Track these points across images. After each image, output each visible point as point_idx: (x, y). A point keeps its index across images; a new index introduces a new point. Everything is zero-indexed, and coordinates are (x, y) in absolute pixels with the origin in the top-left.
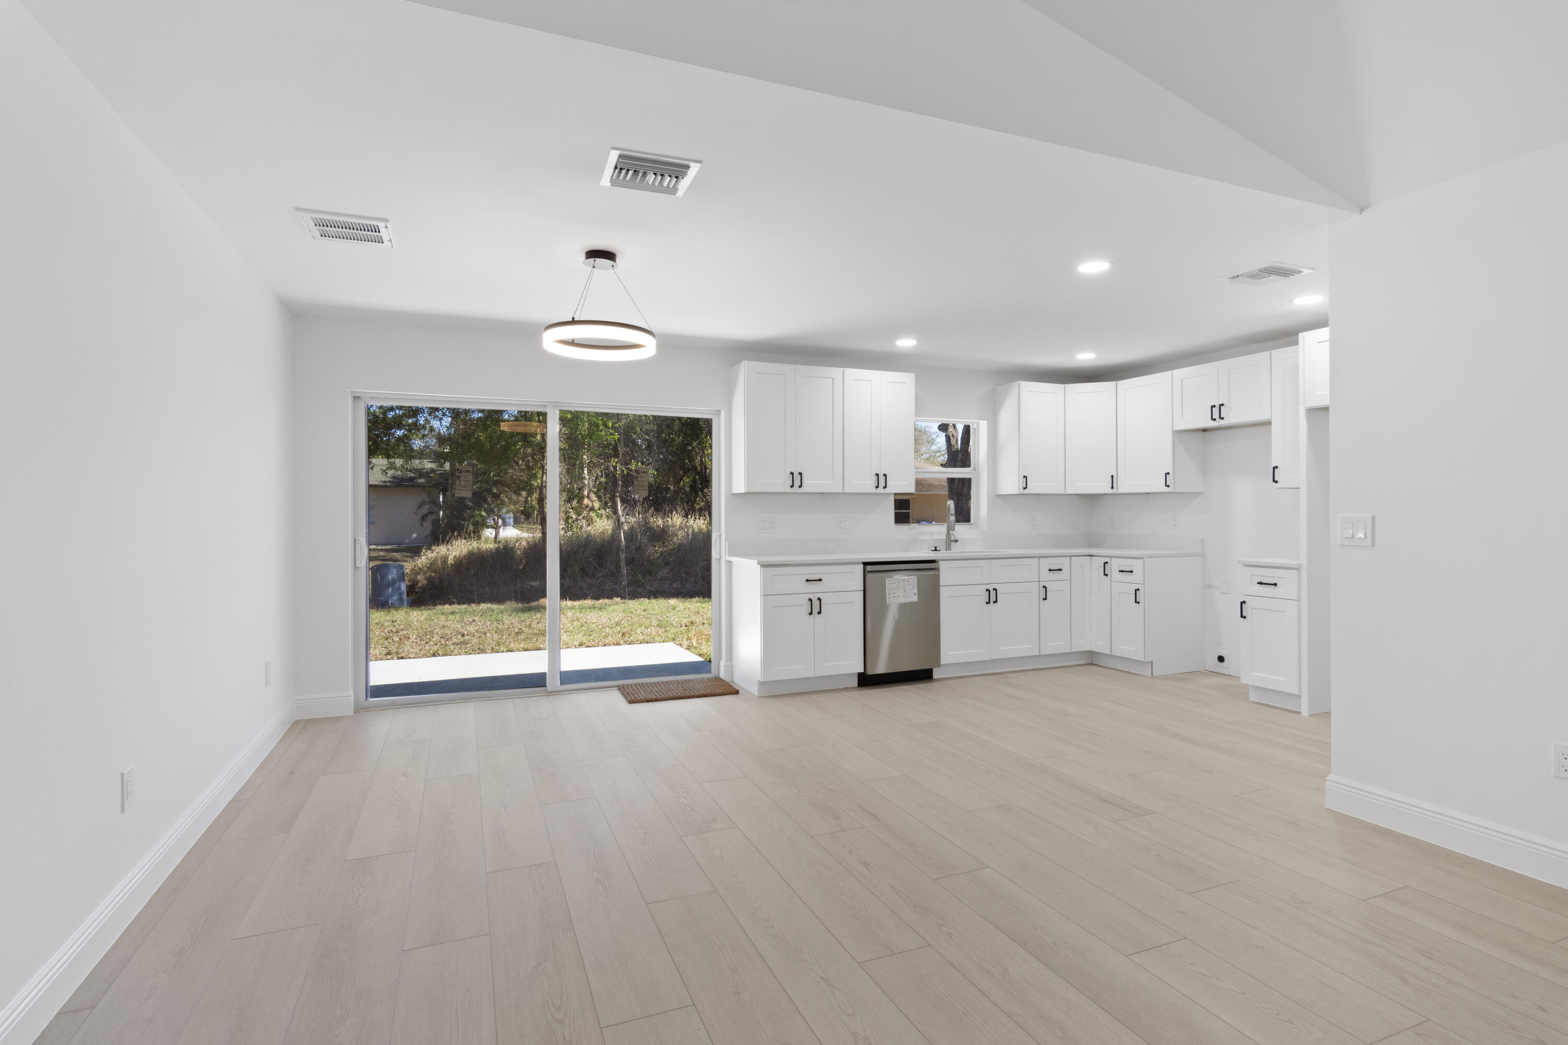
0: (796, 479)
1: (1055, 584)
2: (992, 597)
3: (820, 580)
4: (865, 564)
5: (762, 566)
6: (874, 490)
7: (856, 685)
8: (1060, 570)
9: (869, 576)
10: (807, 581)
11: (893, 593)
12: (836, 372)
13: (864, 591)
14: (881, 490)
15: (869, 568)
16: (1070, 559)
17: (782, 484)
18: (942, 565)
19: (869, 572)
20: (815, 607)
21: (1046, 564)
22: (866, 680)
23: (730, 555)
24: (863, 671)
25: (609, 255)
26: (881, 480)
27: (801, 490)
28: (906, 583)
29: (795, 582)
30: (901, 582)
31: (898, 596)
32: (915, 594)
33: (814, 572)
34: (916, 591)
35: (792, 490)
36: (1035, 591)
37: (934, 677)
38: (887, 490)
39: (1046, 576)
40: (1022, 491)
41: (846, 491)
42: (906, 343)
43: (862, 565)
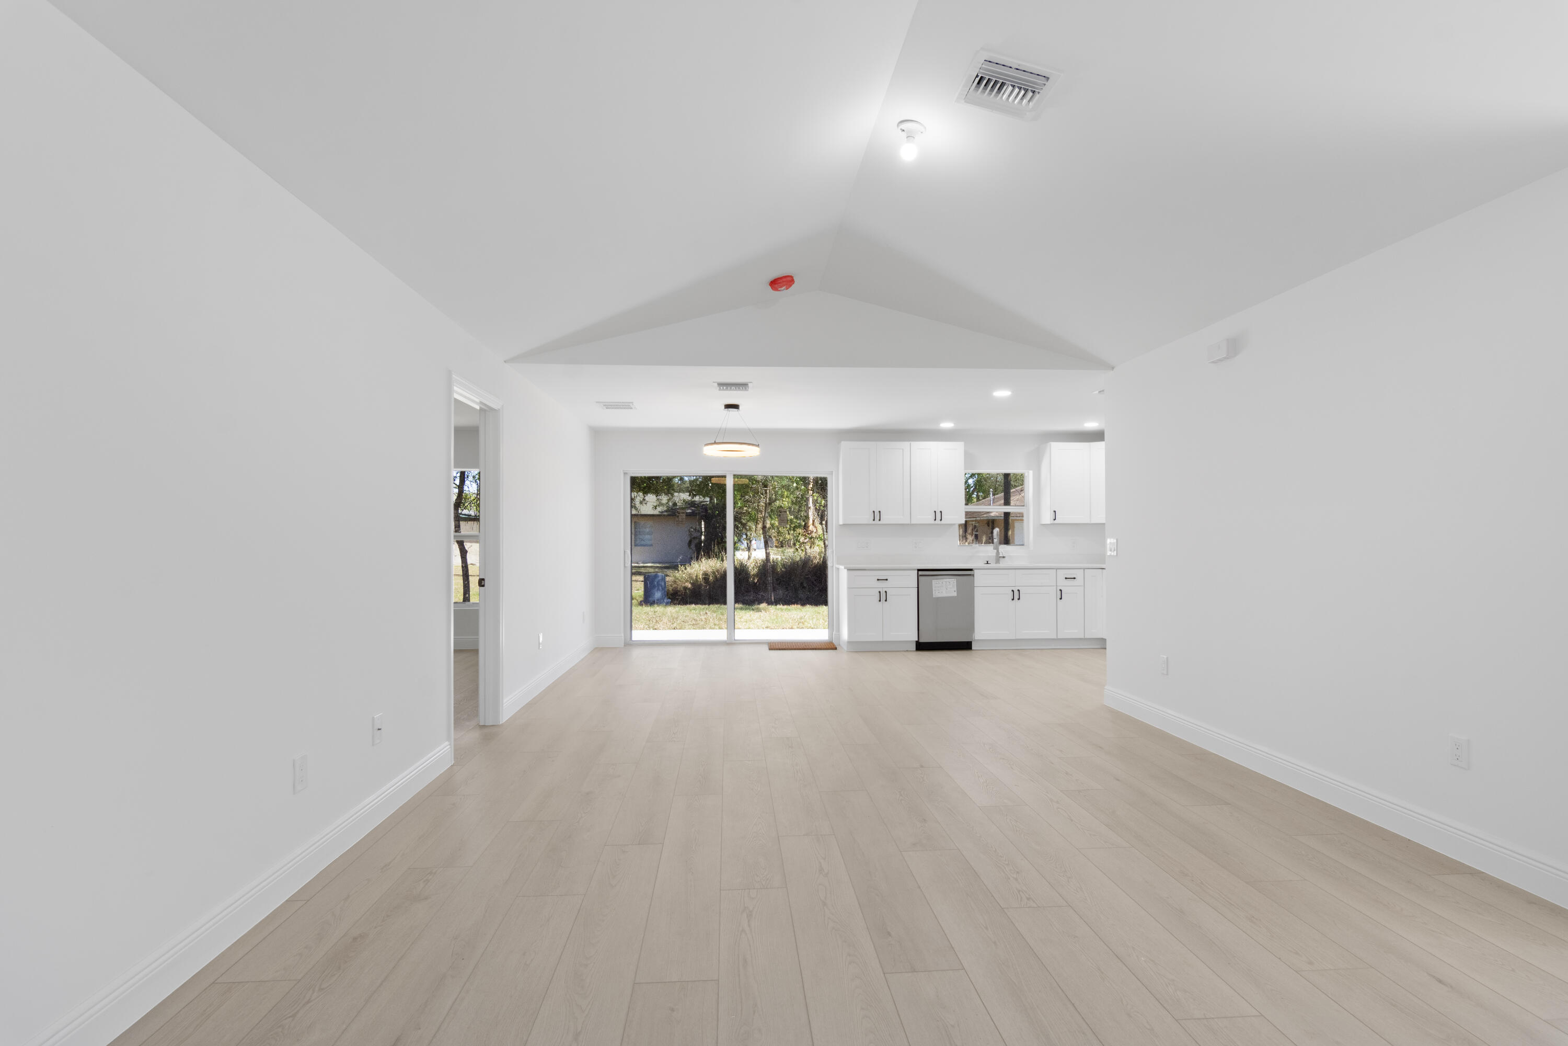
0: (877, 515)
1: (1067, 587)
2: (1016, 595)
3: (887, 580)
4: (919, 570)
5: (849, 570)
6: (933, 522)
7: (915, 649)
8: (1075, 578)
9: (920, 578)
10: (878, 580)
11: (939, 590)
12: (905, 445)
13: (918, 588)
14: (938, 521)
15: (920, 573)
16: (1084, 571)
17: (867, 518)
18: (976, 572)
19: (920, 575)
20: (883, 597)
21: (1062, 574)
22: (921, 646)
23: (838, 564)
24: (917, 640)
25: (736, 407)
26: (938, 515)
27: (880, 522)
28: (948, 583)
29: (870, 580)
30: (944, 583)
31: (942, 592)
32: (955, 591)
33: (882, 575)
34: (955, 589)
35: (874, 522)
36: (1054, 593)
37: (973, 649)
38: (943, 522)
39: (1062, 583)
40: (1053, 522)
41: (912, 523)
42: (947, 425)
43: (917, 571)
